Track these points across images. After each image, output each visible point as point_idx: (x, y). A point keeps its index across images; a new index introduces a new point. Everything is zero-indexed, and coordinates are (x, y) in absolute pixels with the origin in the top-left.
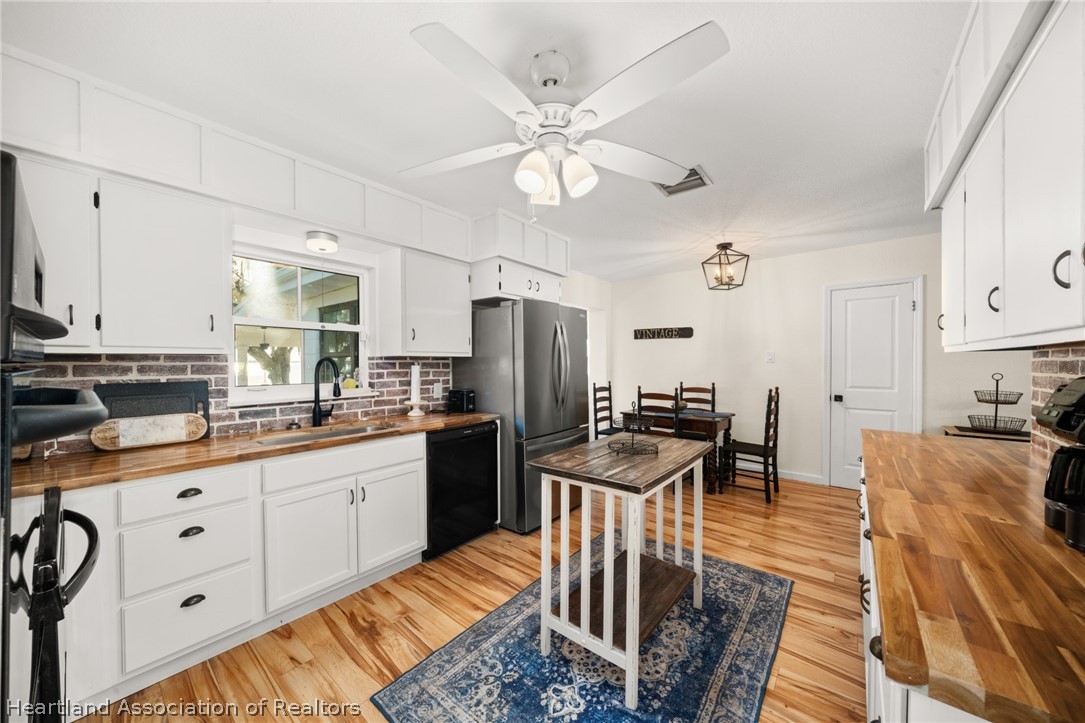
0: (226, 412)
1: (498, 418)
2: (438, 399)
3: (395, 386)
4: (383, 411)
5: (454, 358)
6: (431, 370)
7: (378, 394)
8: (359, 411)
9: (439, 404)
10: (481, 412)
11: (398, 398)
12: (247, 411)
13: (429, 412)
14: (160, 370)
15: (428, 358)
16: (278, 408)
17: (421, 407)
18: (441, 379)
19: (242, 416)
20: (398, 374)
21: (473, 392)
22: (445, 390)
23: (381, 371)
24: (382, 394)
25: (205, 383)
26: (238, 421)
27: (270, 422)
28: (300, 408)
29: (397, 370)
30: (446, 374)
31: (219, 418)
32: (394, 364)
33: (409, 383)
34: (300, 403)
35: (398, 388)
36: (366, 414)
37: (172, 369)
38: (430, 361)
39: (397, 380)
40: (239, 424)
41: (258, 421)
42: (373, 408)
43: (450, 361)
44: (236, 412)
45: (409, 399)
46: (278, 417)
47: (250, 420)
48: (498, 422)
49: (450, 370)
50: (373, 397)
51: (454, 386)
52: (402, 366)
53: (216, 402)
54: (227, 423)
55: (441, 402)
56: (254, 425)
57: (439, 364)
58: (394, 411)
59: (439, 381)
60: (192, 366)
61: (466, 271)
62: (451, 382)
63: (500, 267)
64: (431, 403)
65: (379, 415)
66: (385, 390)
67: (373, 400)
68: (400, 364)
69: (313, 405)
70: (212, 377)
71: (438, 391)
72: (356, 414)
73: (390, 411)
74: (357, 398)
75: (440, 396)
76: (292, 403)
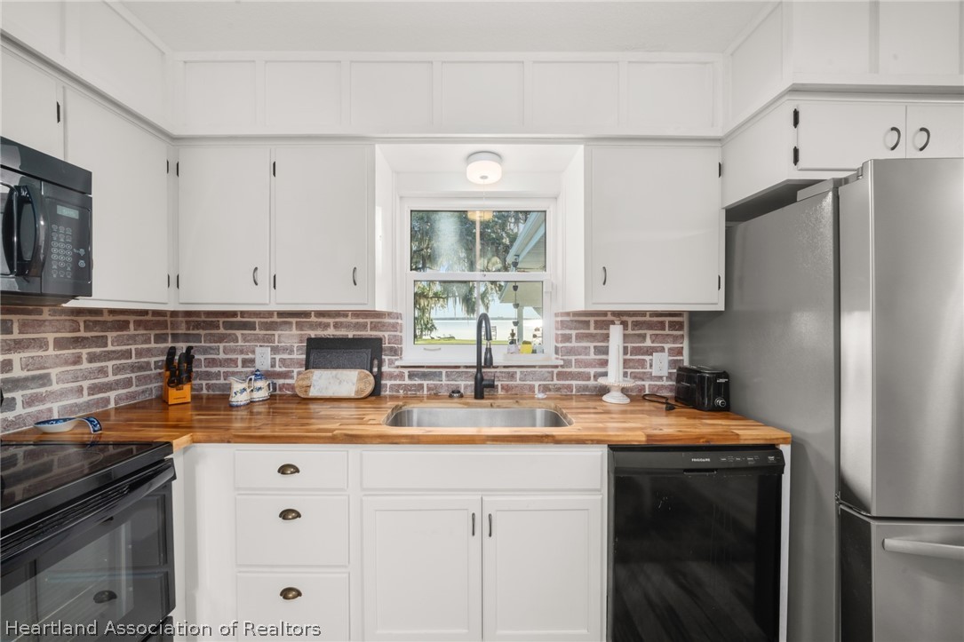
0: (397, 371)
1: (785, 441)
2: (660, 378)
3: (587, 354)
4: (569, 387)
5: (692, 314)
6: (649, 333)
7: (562, 363)
8: (537, 384)
9: (662, 387)
10: (743, 415)
11: (592, 371)
12: (417, 372)
13: (638, 397)
14: (348, 326)
15: (643, 314)
16: (444, 371)
17: (624, 391)
18: (667, 346)
19: (411, 376)
20: (591, 337)
21: (725, 375)
22: (672, 364)
23: (567, 332)
24: (567, 363)
25: (379, 340)
26: (407, 381)
27: (436, 386)
28: (467, 372)
29: (592, 330)
30: (676, 339)
31: (392, 377)
32: (587, 323)
33: (605, 351)
34: (467, 367)
35: (592, 356)
36: (545, 389)
37: (358, 326)
38: (647, 318)
39: (592, 345)
40: (408, 385)
41: (425, 383)
42: (555, 382)
43: (685, 319)
44: (406, 371)
45: (605, 374)
46: (444, 382)
47: (417, 382)
48: (786, 450)
49: (685, 332)
50: (556, 367)
51: (691, 361)
52: (599, 325)
53: (389, 360)
54: (398, 382)
55: (665, 383)
56: (421, 386)
57: (662, 323)
58: (586, 388)
59: (662, 350)
60: (371, 323)
61: (712, 157)
62: (686, 352)
63: (796, 114)
64: (647, 383)
65: (564, 392)
66: (573, 358)
67: (556, 371)
68: (596, 322)
69: (475, 370)
70: (386, 334)
71: (660, 366)
72: (532, 388)
73: (579, 388)
74: (534, 367)
75: (665, 373)
76: (459, 367)
